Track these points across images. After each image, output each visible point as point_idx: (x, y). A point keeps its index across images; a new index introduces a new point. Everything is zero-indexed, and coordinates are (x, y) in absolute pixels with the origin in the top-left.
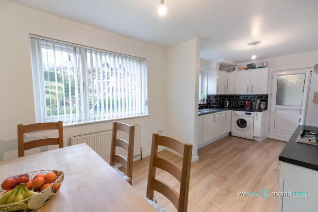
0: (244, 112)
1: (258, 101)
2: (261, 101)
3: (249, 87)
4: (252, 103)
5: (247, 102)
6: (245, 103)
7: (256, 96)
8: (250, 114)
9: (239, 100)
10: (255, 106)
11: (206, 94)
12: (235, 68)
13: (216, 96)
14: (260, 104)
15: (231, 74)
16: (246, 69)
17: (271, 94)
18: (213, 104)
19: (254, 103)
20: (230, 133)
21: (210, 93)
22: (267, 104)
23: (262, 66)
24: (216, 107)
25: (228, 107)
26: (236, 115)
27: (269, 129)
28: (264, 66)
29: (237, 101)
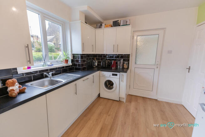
0: (111, 73)
1: (122, 61)
2: (124, 60)
3: (115, 47)
4: (117, 63)
5: (113, 61)
6: (111, 63)
7: (120, 56)
8: (116, 75)
9: (106, 59)
10: (120, 66)
11: (70, 53)
12: (101, 25)
13: (82, 56)
14: (124, 63)
15: (99, 31)
16: (112, 27)
17: (132, 54)
18: (79, 65)
19: (118, 62)
20: (99, 95)
21: (75, 52)
22: (129, 63)
23: (125, 24)
24: (84, 69)
25: (97, 67)
26: (104, 76)
27: (130, 86)
28: (128, 24)
29: (105, 61)
